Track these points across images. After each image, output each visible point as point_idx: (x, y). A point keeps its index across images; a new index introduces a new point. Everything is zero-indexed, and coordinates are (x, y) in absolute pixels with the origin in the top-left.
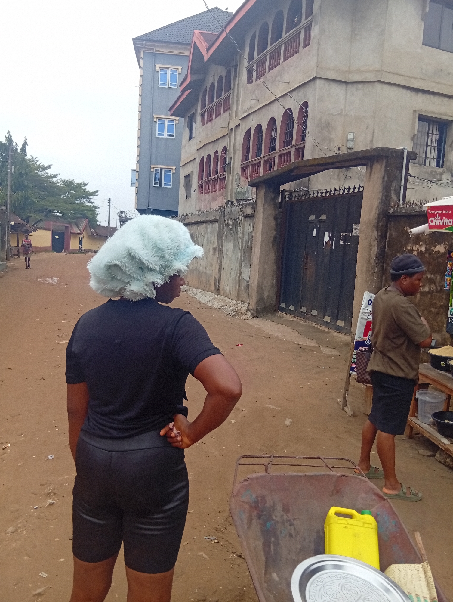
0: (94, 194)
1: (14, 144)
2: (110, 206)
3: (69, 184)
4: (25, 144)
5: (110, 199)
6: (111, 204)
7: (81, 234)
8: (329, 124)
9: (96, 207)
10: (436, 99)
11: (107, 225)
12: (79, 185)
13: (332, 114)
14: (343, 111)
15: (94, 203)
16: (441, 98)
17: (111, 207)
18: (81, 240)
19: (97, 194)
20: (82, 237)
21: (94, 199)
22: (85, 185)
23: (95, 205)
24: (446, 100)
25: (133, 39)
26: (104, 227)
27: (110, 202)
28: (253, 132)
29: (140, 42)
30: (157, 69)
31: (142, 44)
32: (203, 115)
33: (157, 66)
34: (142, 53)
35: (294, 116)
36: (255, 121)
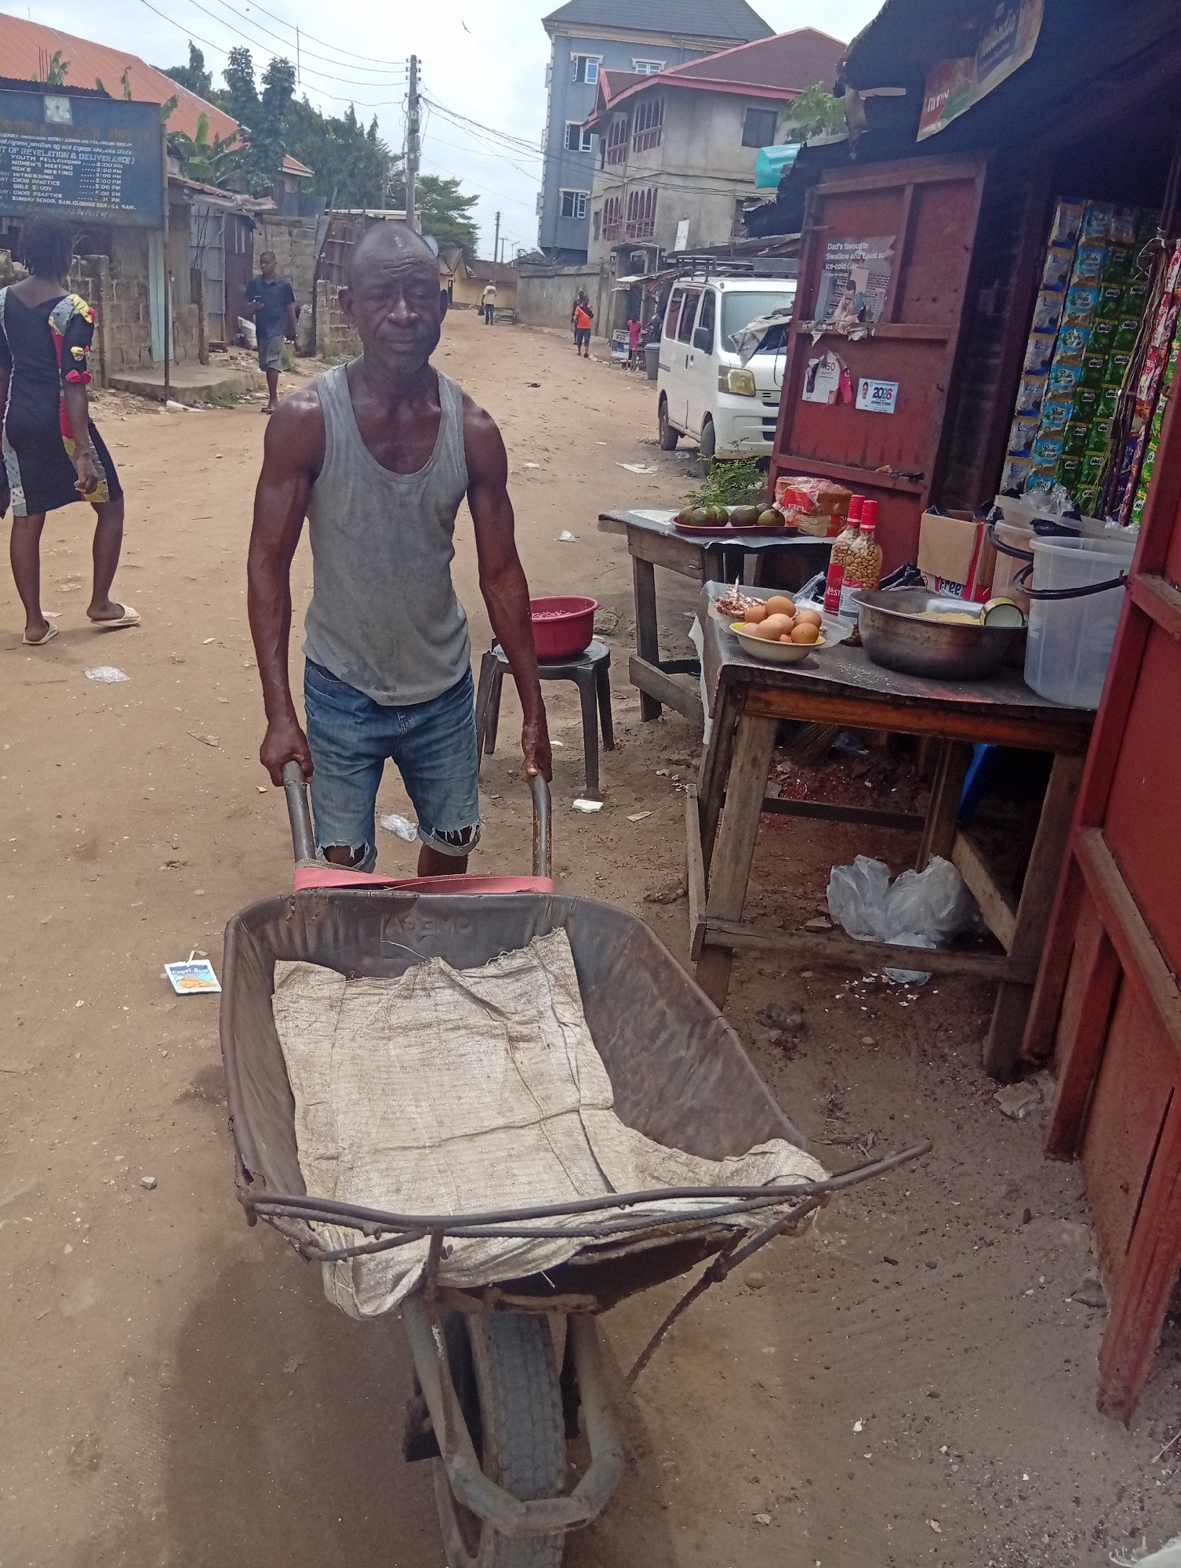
0: (471, 201)
1: (358, 125)
2: (498, 225)
3: (432, 183)
4: (375, 125)
5: (498, 213)
6: (500, 222)
9: (474, 227)
11: (493, 260)
12: (447, 183)
15: (471, 218)
17: (500, 228)
19: (476, 202)
21: (469, 211)
22: (457, 184)
23: (472, 222)
25: (543, 20)
26: (485, 262)
27: (498, 219)
28: (634, 197)
29: (552, 23)
30: (572, 59)
31: (554, 27)
32: (609, 153)
33: (573, 54)
34: (553, 37)
35: (651, 197)
36: (634, 188)
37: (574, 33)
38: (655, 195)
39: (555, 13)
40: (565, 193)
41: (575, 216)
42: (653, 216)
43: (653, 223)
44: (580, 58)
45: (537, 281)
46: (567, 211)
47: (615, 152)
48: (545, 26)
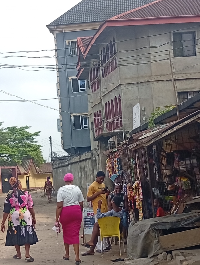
0: (36, 134)
2: (51, 143)
3: (13, 130)
5: (51, 137)
6: (52, 142)
7: (27, 174)
8: (131, 104)
9: (39, 146)
10: (187, 82)
13: (132, 100)
14: (138, 97)
15: (37, 142)
16: (191, 81)
18: (27, 179)
20: (28, 177)
22: (27, 128)
24: (193, 80)
25: (47, 26)
27: (51, 140)
28: (107, 105)
29: (52, 27)
30: (67, 44)
31: (54, 29)
32: (92, 86)
33: (67, 41)
34: (55, 34)
35: (117, 101)
36: (107, 99)
37: (67, 30)
38: (119, 99)
39: (54, 22)
40: (74, 117)
41: (83, 128)
42: (121, 113)
43: (121, 118)
44: (72, 42)
45: (61, 170)
46: (77, 127)
47: (95, 84)
48: (49, 29)
